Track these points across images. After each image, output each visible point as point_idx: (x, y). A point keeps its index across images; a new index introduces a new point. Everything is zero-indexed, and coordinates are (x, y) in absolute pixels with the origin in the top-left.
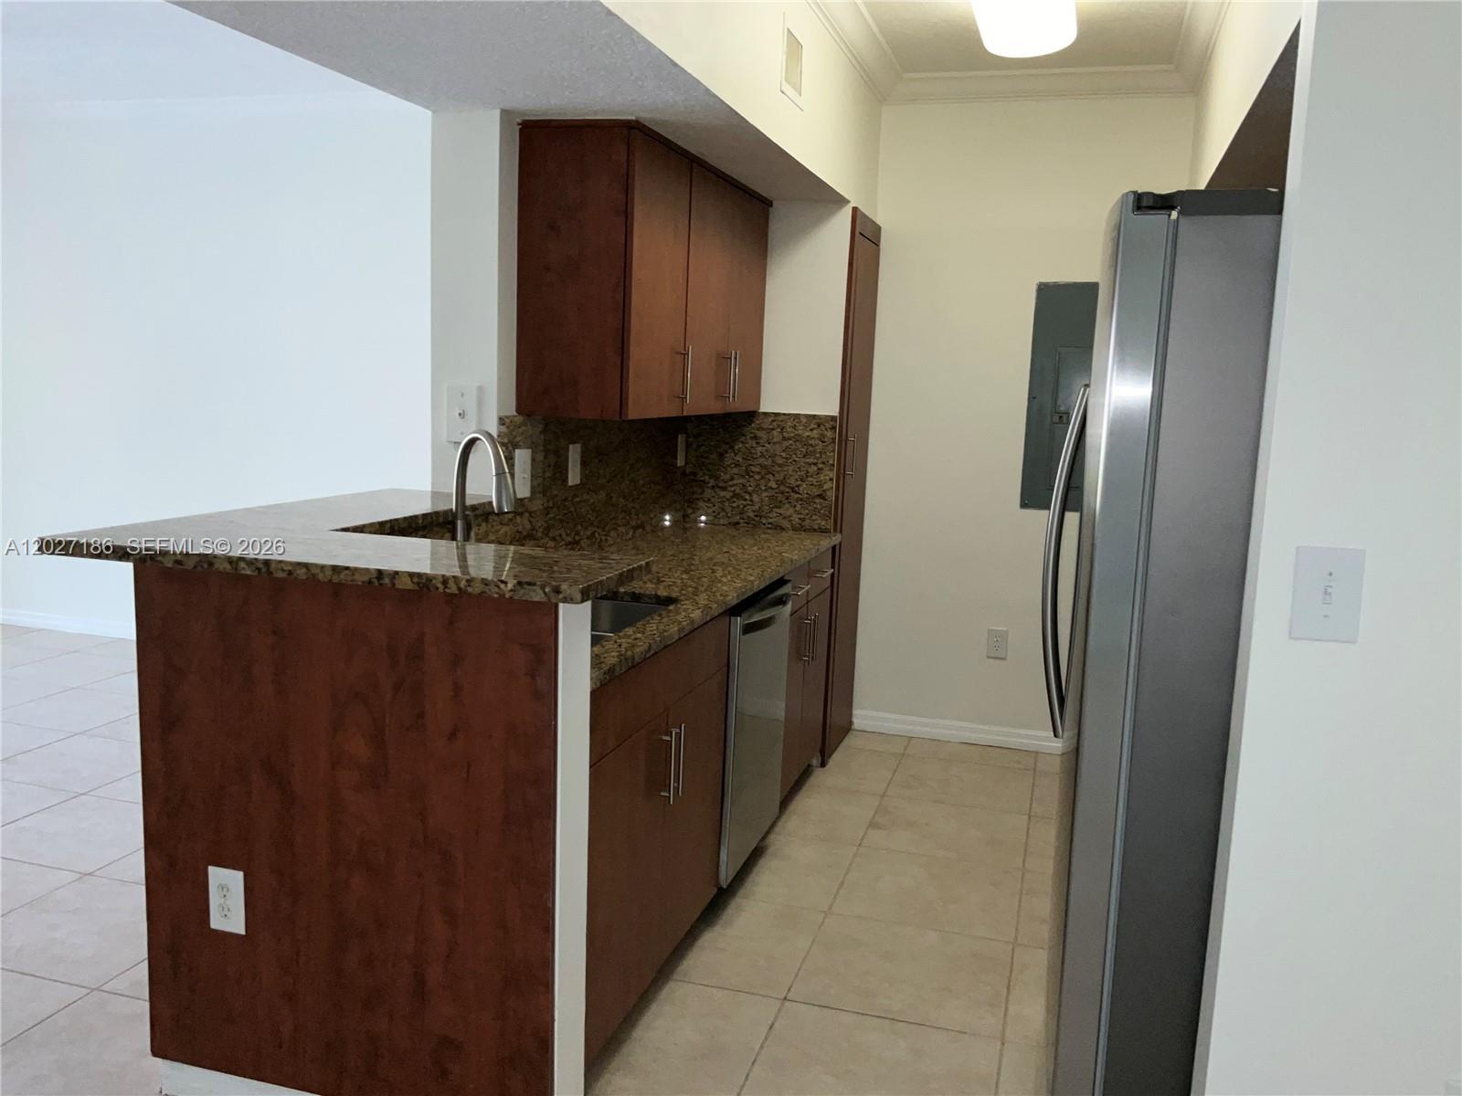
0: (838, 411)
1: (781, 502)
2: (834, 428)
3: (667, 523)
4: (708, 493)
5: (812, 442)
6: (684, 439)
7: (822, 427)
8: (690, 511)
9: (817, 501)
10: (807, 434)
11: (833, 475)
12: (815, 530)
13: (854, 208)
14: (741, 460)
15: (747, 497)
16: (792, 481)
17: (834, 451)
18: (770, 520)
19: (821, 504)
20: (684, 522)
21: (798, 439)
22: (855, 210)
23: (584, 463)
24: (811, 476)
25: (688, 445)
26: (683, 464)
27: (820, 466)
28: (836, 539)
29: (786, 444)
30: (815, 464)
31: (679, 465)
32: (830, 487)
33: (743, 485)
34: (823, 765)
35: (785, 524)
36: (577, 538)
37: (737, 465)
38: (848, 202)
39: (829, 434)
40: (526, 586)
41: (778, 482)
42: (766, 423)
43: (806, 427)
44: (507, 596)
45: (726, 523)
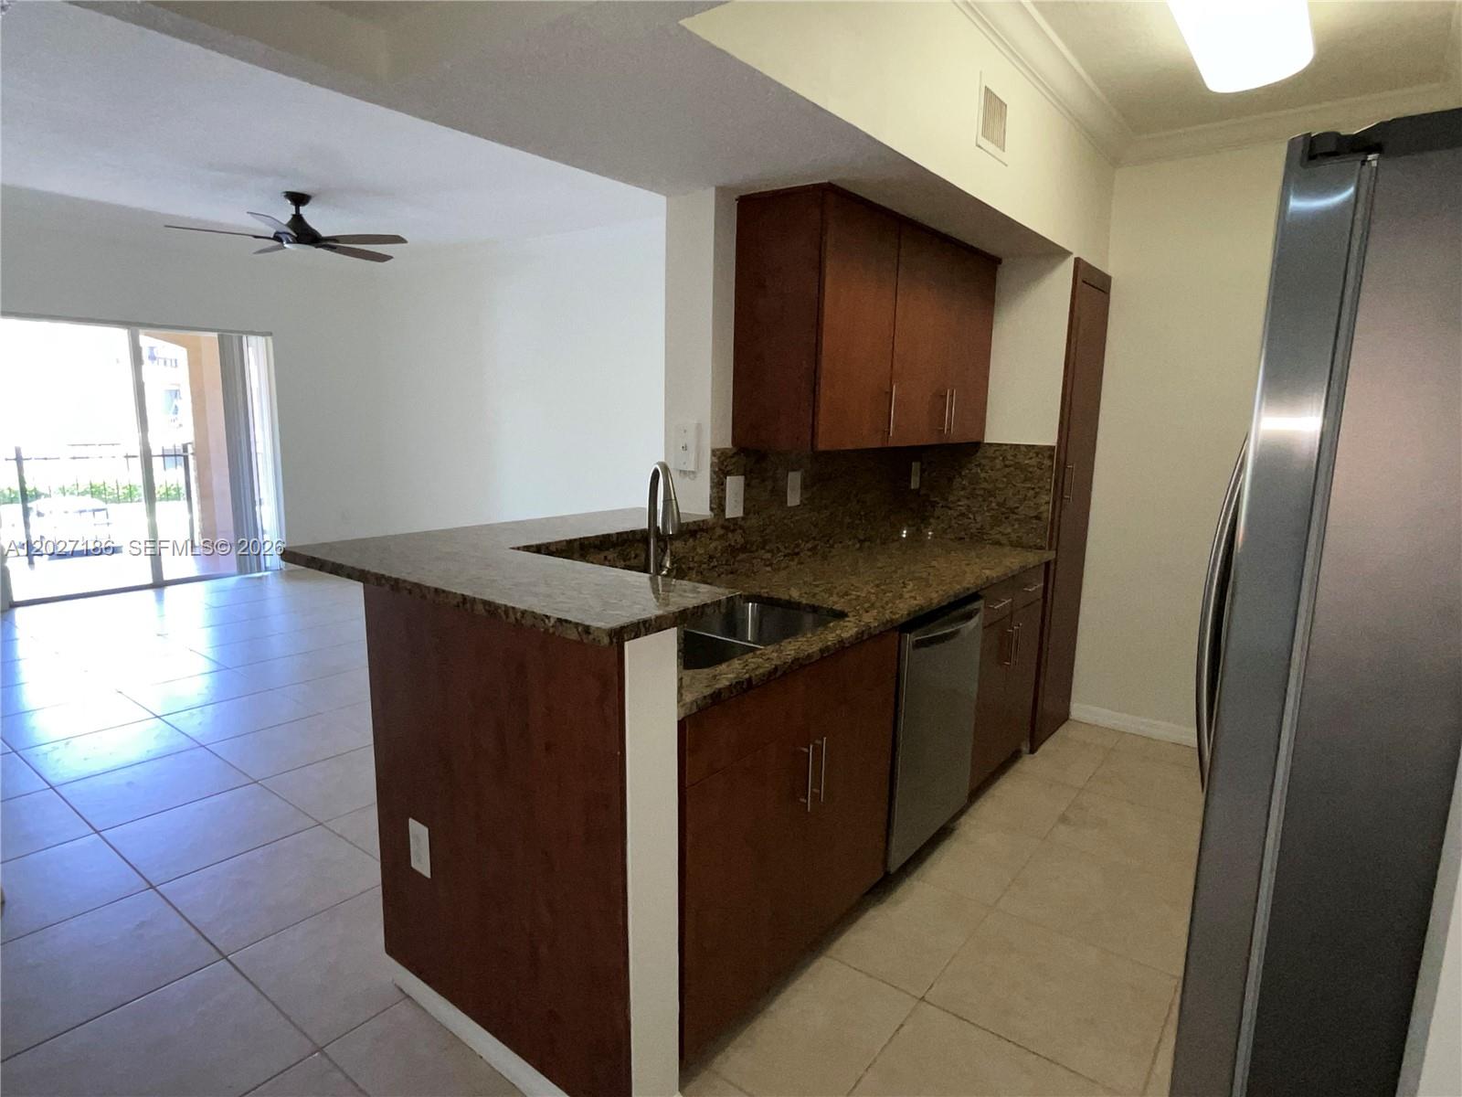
0: (1056, 441)
1: (1001, 520)
2: (1051, 457)
3: (904, 536)
4: (938, 512)
5: (1031, 469)
6: (919, 467)
7: (1040, 456)
8: (922, 526)
9: (1034, 521)
10: (1026, 462)
11: (1050, 498)
12: (1030, 547)
13: (1076, 259)
14: (967, 484)
15: (971, 516)
16: (1011, 504)
17: (1051, 478)
18: (991, 537)
19: (1036, 523)
20: (916, 536)
21: (1018, 466)
22: (1077, 260)
23: (804, 487)
24: (1029, 499)
25: (923, 471)
26: (918, 486)
27: (1037, 490)
28: (1050, 555)
29: (1007, 470)
30: (1033, 489)
31: (912, 487)
32: (1047, 511)
33: (969, 506)
34: (1032, 751)
35: (1004, 540)
36: (797, 550)
37: (963, 489)
38: (1071, 253)
39: (1047, 462)
40: (564, 623)
41: (998, 504)
42: (990, 452)
43: (1025, 456)
44: (551, 631)
45: (953, 537)
